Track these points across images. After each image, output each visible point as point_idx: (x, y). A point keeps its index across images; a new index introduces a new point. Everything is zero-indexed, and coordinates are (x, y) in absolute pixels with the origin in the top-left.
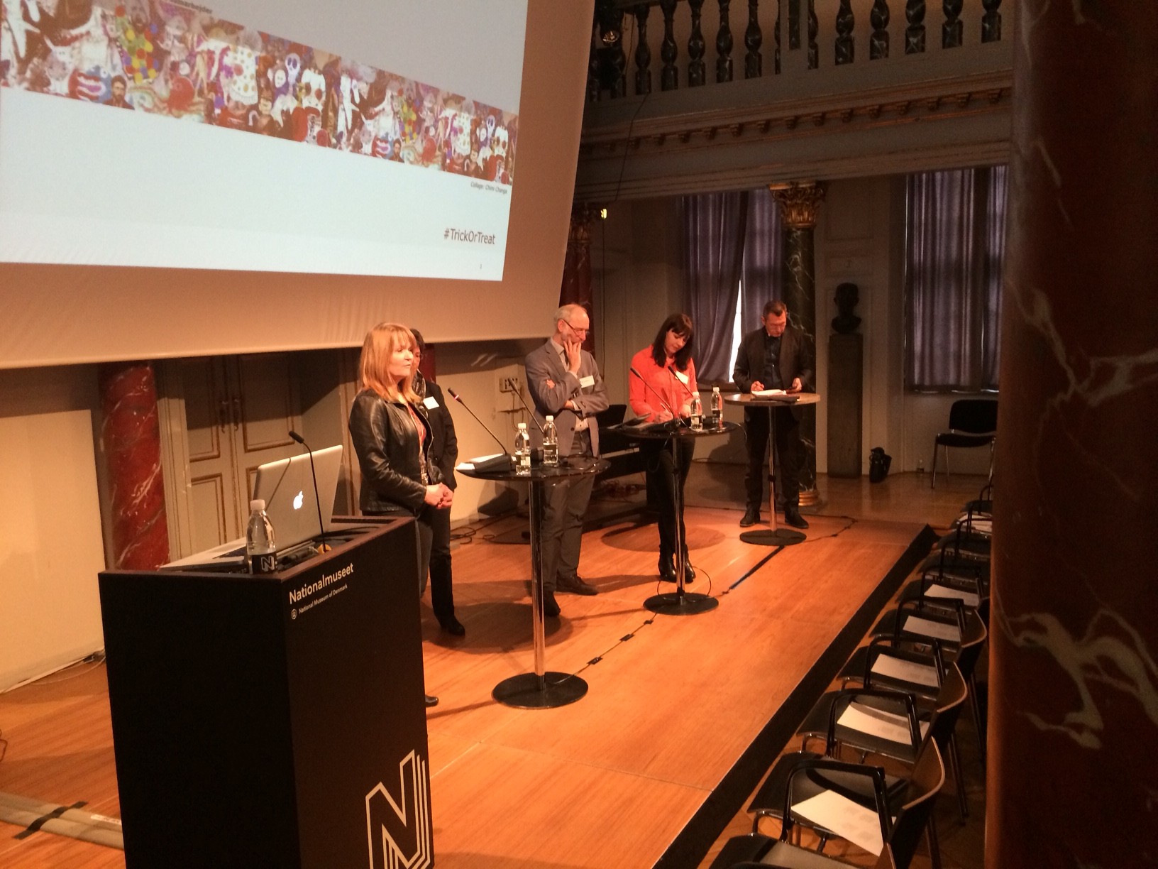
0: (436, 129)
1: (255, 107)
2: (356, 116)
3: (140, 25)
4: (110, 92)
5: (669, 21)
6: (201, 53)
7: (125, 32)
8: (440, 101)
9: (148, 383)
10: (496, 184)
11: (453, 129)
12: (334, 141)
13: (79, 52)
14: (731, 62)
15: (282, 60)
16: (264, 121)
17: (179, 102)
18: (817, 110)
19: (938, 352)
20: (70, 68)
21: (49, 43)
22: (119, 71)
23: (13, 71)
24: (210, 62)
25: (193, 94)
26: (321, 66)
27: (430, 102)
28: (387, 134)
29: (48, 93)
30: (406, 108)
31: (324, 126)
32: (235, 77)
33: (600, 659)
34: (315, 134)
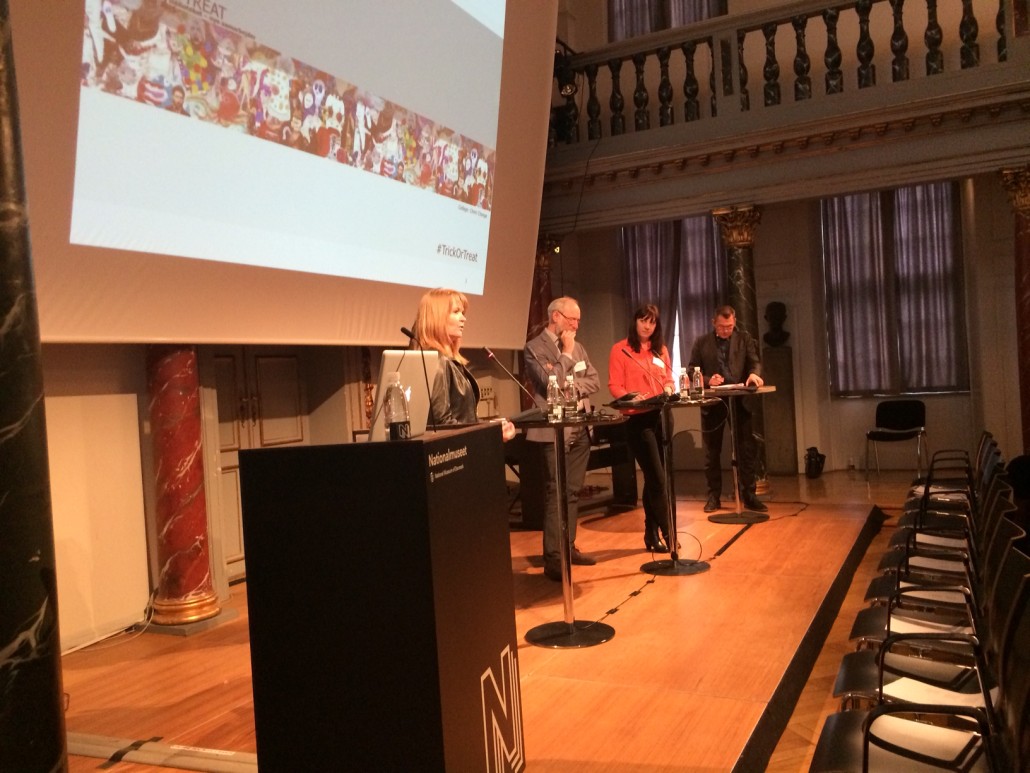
0: (432, 156)
1: (288, 124)
2: (368, 139)
3: (197, 43)
4: (171, 99)
5: (616, 78)
6: (246, 72)
7: (185, 48)
8: (435, 132)
9: (191, 366)
10: (478, 208)
11: (444, 157)
12: (350, 159)
13: (147, 62)
14: (672, 109)
15: (311, 85)
16: (295, 137)
17: (226, 113)
18: (751, 143)
19: (859, 360)
20: (139, 75)
21: (122, 51)
22: (179, 82)
23: (92, 73)
24: (253, 81)
25: (237, 108)
26: (341, 93)
27: (427, 132)
28: (393, 157)
29: (120, 95)
30: (407, 136)
31: (343, 144)
32: (273, 96)
33: (616, 610)
34: (335, 151)
